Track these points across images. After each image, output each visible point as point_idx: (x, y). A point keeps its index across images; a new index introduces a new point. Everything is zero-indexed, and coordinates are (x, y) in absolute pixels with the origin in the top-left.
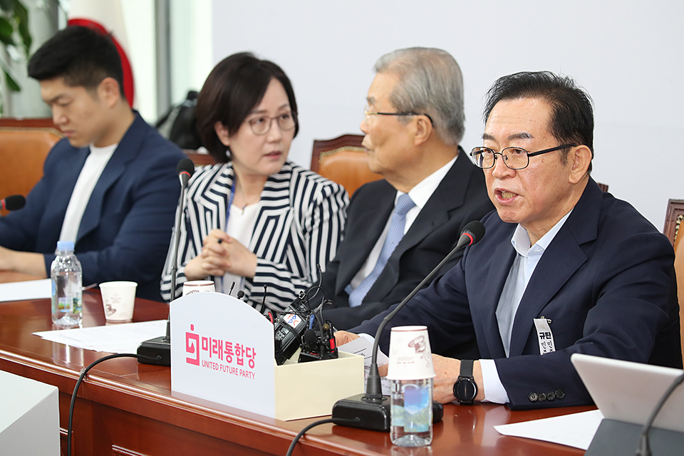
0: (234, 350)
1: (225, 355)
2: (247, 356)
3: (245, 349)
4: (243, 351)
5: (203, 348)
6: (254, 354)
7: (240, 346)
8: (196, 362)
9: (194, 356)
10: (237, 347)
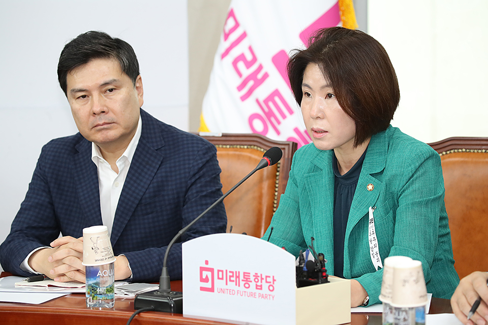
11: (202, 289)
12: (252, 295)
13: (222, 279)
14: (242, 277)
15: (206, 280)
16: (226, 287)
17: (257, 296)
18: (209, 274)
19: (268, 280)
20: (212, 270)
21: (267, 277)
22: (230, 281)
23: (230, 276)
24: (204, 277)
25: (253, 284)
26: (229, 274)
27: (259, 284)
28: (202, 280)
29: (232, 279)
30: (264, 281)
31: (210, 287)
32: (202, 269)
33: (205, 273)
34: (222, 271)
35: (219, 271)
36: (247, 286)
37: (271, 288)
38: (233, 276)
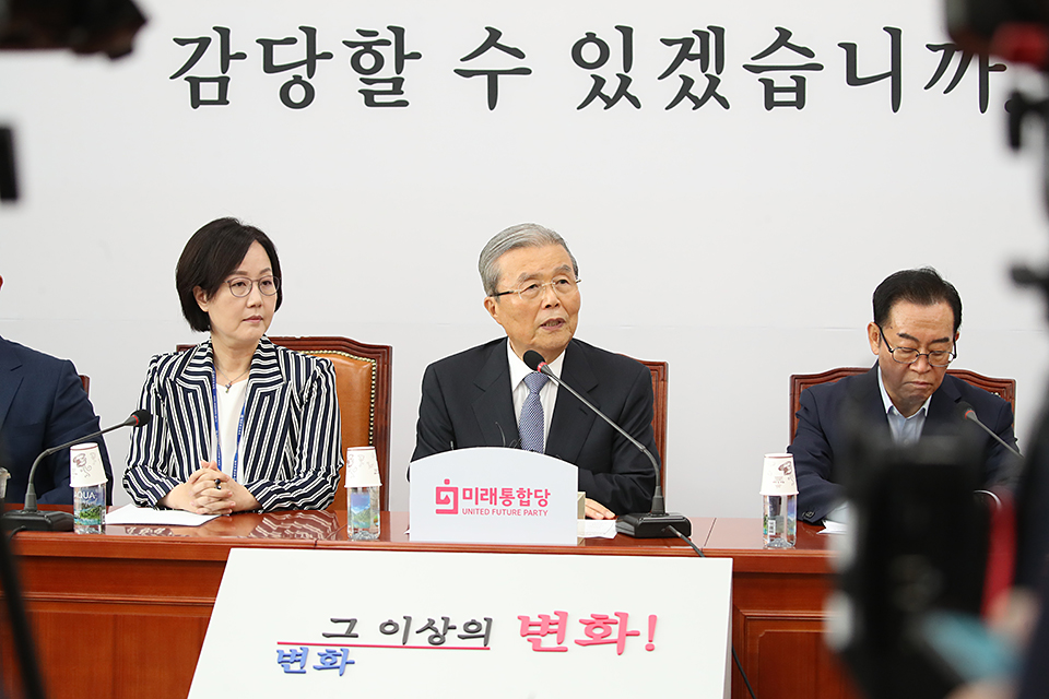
0: (515, 494)
1: (500, 501)
2: (536, 496)
3: (532, 491)
4: (529, 494)
5: (465, 498)
6: (547, 494)
7: (525, 489)
8: (455, 511)
9: (450, 506)
10: (521, 491)
11: (438, 512)
12: (514, 512)
13: (471, 498)
14: (499, 494)
15: (447, 501)
16: (477, 507)
17: (522, 512)
18: (451, 495)
19: (539, 494)
20: (455, 490)
21: (536, 491)
22: (482, 499)
23: (482, 495)
24: (443, 498)
25: (516, 502)
26: (480, 492)
27: (526, 499)
28: (439, 501)
29: (485, 497)
30: (532, 496)
31: (452, 508)
32: (439, 490)
33: (443, 495)
34: (471, 490)
35: (465, 490)
36: (507, 503)
37: (543, 503)
38: (486, 494)
